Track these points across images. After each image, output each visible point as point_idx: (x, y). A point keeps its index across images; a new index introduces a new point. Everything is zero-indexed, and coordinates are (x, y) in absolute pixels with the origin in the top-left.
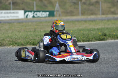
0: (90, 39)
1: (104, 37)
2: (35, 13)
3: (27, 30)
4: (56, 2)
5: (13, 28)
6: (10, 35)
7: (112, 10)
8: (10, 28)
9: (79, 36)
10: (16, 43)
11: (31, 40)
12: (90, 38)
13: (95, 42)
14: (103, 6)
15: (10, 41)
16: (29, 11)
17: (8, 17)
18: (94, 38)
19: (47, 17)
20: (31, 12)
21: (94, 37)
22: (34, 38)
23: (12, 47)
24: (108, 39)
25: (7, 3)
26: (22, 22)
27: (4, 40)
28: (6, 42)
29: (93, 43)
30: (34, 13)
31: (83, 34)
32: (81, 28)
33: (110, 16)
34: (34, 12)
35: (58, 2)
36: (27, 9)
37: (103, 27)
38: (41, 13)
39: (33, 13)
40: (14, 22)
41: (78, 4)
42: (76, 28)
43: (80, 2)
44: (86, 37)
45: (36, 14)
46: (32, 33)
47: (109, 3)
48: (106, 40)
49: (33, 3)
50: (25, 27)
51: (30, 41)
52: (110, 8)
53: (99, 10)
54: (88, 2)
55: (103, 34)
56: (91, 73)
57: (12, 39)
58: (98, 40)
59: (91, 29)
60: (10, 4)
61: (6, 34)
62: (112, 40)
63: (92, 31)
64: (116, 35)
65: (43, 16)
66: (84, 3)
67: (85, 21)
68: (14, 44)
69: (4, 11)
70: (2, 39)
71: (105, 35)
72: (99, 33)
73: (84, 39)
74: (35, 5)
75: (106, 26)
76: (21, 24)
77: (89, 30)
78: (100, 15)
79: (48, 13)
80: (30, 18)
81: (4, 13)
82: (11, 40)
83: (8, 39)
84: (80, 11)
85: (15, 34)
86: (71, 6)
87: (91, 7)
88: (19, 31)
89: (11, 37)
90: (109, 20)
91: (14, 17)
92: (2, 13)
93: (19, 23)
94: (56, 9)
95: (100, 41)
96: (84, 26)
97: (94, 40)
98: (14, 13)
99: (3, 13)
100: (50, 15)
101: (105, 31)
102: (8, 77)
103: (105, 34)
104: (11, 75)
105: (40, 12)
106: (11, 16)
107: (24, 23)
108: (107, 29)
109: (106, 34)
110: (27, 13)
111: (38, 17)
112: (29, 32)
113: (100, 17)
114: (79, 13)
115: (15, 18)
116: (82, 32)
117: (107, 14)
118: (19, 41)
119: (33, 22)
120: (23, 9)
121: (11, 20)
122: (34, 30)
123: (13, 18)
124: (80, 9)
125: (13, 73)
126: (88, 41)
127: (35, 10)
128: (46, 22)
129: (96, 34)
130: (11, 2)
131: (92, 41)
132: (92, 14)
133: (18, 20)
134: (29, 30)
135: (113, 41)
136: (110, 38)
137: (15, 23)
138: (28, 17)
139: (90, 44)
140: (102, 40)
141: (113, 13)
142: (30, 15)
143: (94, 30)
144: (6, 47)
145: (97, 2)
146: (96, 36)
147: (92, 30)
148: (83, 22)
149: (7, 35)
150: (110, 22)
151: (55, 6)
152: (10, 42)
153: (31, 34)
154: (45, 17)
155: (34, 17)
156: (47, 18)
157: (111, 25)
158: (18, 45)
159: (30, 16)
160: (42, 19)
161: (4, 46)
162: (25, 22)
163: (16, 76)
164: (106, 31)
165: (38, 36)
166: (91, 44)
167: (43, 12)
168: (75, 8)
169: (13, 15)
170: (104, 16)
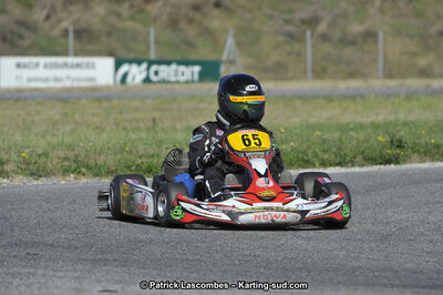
0: (348, 159)
1: (395, 151)
2: (154, 68)
3: (128, 125)
4: (226, 31)
5: (77, 117)
6: (67, 140)
7: (422, 62)
8: (66, 115)
9: (309, 148)
10: (88, 167)
11: (140, 157)
12: (345, 154)
13: (364, 169)
14: (391, 47)
15: (66, 159)
16: (131, 62)
17: (57, 79)
18: (363, 152)
19: (193, 81)
20: (139, 63)
21: (361, 150)
22: (152, 151)
23: (75, 178)
24: (410, 158)
25: (56, 32)
26: (108, 98)
27: (46, 155)
28: (55, 162)
29: (358, 173)
30: (148, 69)
31: (324, 142)
32: (313, 120)
33: (414, 83)
34: (151, 63)
35: (231, 32)
36: (123, 54)
37: (392, 118)
38: (174, 67)
39: (144, 66)
40: (79, 98)
41: (302, 40)
42: (296, 121)
43: (308, 34)
44: (334, 150)
45: (156, 73)
46: (144, 135)
47: (411, 36)
48: (404, 162)
49: (148, 34)
50: (121, 113)
51: (139, 161)
52: (414, 54)
53: (375, 61)
54: (337, 34)
55: (392, 142)
56: (354, 272)
57: (76, 152)
58: (375, 160)
59: (348, 124)
60: (65, 33)
61: (53, 135)
62: (422, 161)
63: (352, 130)
64: (438, 146)
65: (182, 79)
66: (324, 38)
67: (329, 98)
68: (83, 170)
69: (43, 60)
70: (40, 151)
71: (400, 146)
72: (380, 138)
73: (327, 156)
74: (152, 39)
75: (402, 116)
76: (105, 104)
77: (344, 129)
78: (377, 78)
79: (197, 69)
80: (136, 86)
81: (46, 66)
82: (71, 155)
83: (61, 154)
84: (309, 65)
85: (86, 137)
86: (277, 46)
87: (348, 52)
88: (97, 128)
89: (70, 147)
90: (410, 96)
91: (79, 79)
92: (37, 65)
93: (99, 100)
94: (225, 57)
95: (381, 164)
96: (324, 115)
97: (363, 162)
98: (78, 66)
99: (41, 66)
100: (203, 76)
101: (398, 131)
102: (65, 277)
103: (400, 141)
104: (76, 272)
105: (168, 63)
106: (68, 78)
107: (115, 102)
108: (405, 124)
109: (403, 140)
110: (124, 68)
111: (163, 81)
112: (132, 130)
113: (378, 83)
114: (305, 70)
115: (83, 84)
116: (319, 133)
117: (403, 76)
118: (101, 160)
119: (146, 97)
120: (110, 54)
121: (70, 90)
122: (150, 124)
123: (76, 84)
124: (309, 58)
125: (80, 267)
126: (340, 164)
127: (153, 56)
128: (192, 97)
129: (366, 141)
130: (71, 29)
131: (353, 166)
132: (351, 75)
133: (94, 89)
134: (134, 124)
135: (427, 165)
136: (415, 156)
137: (84, 101)
138: (129, 79)
139: (348, 174)
140: (388, 162)
141: (425, 73)
142: (136, 73)
143: (362, 126)
144: (54, 181)
145: (370, 35)
146: (367, 148)
147: (352, 126)
148: (321, 101)
149: (55, 140)
150: (414, 103)
151: (225, 43)
152: (66, 163)
153: (141, 139)
154: (187, 82)
155: (147, 80)
156: (194, 86)
157: (417, 113)
158: (97, 175)
159: (134, 78)
160: (177, 87)
161: (48, 174)
162: (119, 98)
163: (93, 276)
164: (402, 133)
165: (165, 146)
166: (353, 174)
167: (180, 63)
168: (290, 54)
169: (75, 73)
170: (392, 83)
